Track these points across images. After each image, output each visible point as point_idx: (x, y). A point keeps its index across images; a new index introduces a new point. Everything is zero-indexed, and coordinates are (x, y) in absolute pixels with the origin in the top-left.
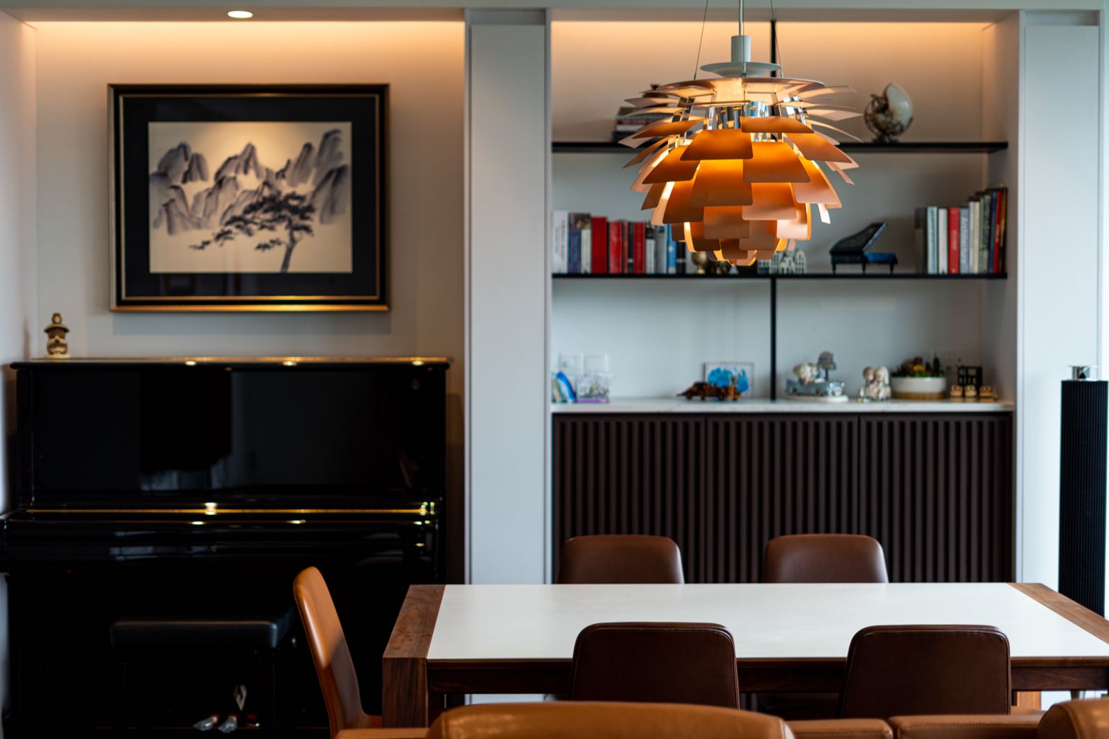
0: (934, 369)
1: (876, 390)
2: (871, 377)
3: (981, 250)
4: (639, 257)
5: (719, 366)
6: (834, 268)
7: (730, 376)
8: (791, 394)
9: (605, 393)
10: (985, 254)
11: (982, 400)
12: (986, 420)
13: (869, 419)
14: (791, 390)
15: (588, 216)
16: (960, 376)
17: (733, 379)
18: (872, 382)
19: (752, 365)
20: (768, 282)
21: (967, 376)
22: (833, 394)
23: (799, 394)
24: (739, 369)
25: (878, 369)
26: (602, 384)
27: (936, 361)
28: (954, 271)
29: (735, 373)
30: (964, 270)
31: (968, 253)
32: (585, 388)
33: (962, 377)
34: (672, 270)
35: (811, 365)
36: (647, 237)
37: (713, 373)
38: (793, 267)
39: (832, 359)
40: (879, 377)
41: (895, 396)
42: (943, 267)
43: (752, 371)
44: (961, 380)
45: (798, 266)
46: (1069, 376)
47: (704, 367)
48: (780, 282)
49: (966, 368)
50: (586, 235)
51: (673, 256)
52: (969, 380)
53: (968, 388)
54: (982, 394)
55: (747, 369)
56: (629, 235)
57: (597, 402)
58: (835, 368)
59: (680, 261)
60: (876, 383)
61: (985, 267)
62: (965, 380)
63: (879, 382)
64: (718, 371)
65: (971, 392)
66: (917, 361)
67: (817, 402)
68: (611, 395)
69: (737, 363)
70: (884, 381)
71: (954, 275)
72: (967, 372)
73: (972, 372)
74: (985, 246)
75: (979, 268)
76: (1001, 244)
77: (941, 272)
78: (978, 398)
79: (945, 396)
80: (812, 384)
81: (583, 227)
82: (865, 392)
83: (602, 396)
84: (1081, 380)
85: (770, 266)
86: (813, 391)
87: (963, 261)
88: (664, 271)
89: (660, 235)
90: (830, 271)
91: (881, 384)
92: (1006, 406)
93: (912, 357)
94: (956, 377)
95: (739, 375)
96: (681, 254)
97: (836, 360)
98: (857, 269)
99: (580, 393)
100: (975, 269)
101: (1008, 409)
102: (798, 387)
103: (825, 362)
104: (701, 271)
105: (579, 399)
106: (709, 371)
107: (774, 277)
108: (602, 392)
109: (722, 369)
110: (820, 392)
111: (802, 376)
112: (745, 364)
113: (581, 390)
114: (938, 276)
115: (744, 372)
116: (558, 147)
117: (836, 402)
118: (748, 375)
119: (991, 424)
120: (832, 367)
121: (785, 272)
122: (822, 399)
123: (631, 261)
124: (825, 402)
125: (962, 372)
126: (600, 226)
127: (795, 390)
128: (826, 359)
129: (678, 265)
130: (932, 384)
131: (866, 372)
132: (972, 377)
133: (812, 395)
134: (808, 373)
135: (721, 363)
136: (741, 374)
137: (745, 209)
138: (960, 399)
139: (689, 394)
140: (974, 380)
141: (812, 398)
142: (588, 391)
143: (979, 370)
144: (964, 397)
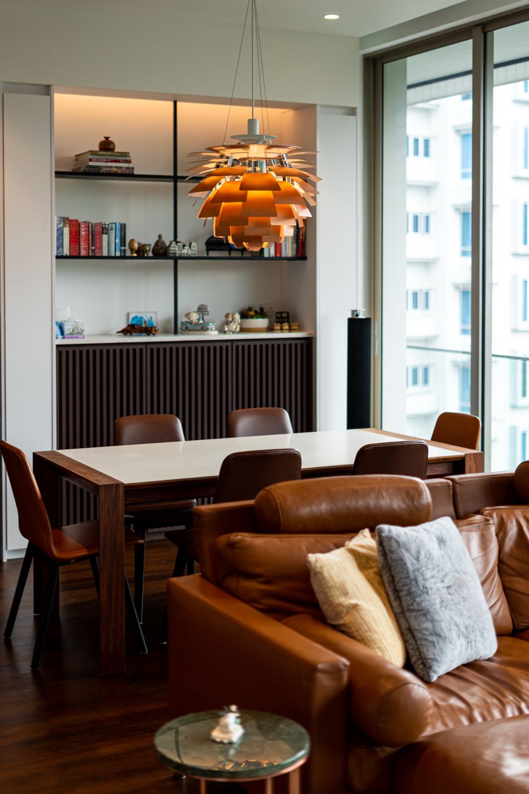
0: (261, 313)
1: (234, 327)
2: (230, 319)
3: (293, 243)
4: (98, 245)
5: (137, 314)
6: (208, 254)
7: (143, 320)
8: (184, 330)
9: (82, 331)
10: (295, 245)
11: (293, 331)
12: (299, 342)
13: (238, 343)
14: (184, 328)
15: (67, 219)
16: (277, 318)
17: (145, 322)
18: (231, 322)
19: (156, 313)
20: (172, 261)
21: (282, 317)
22: (212, 330)
23: (189, 330)
24: (148, 316)
25: (233, 315)
26: (80, 327)
27: (262, 309)
28: (278, 255)
29: (146, 319)
30: (284, 255)
31: (286, 245)
32: (70, 329)
33: (279, 318)
34: (118, 254)
35: (194, 312)
36: (103, 233)
37: (133, 319)
38: (190, 252)
39: (206, 309)
40: (235, 319)
41: (242, 330)
42: (273, 253)
43: (156, 317)
44: (278, 320)
45: (193, 252)
46: (350, 316)
47: (128, 314)
48: (179, 261)
49: (281, 313)
50: (66, 231)
51: (118, 245)
52: (283, 319)
53: (285, 324)
54: (293, 328)
55: (153, 316)
56: (92, 231)
57: (77, 338)
58: (208, 314)
59: (123, 248)
60: (233, 322)
61: (294, 253)
62: (280, 320)
63: (235, 322)
64: (136, 317)
65: (286, 326)
66: (250, 309)
67: (203, 334)
68: (85, 333)
69: (147, 312)
70: (238, 321)
71: (278, 258)
72: (281, 315)
73: (285, 315)
74: (294, 241)
75: (292, 254)
76: (303, 240)
77: (271, 256)
78: (290, 330)
79: (270, 329)
80: (197, 324)
81: (64, 226)
82: (228, 328)
83: (80, 333)
84: (356, 318)
85: (177, 252)
86: (199, 328)
87: (283, 250)
88: (113, 255)
89: (111, 231)
90: (205, 255)
91: (236, 323)
92: (310, 334)
93: (246, 307)
94: (275, 318)
95: (149, 319)
96: (123, 244)
97: (209, 309)
98: (225, 254)
99: (66, 332)
100: (290, 255)
101: (311, 336)
102: (189, 325)
103: (202, 310)
104: (135, 255)
105: (66, 336)
106: (131, 318)
107: (176, 259)
108: (80, 331)
109: (139, 317)
110: (204, 328)
111: (191, 319)
112: (152, 313)
113: (67, 331)
114: (269, 259)
115: (151, 318)
116: (59, 174)
117: (213, 335)
118: (154, 320)
119: (302, 345)
120: (206, 313)
121: (185, 255)
122: (205, 332)
123: (93, 248)
124: (208, 334)
125: (279, 315)
126: (75, 226)
127: (187, 328)
128: (202, 309)
129: (121, 250)
130: (262, 323)
131: (227, 316)
132: (284, 318)
133: (199, 330)
134: (195, 317)
135: (138, 313)
136: (150, 319)
137: (272, 219)
138: (280, 331)
139: (126, 332)
140: (286, 320)
141: (199, 332)
142: (71, 331)
143: (288, 313)
144: (282, 330)
